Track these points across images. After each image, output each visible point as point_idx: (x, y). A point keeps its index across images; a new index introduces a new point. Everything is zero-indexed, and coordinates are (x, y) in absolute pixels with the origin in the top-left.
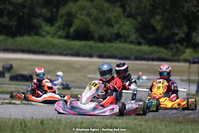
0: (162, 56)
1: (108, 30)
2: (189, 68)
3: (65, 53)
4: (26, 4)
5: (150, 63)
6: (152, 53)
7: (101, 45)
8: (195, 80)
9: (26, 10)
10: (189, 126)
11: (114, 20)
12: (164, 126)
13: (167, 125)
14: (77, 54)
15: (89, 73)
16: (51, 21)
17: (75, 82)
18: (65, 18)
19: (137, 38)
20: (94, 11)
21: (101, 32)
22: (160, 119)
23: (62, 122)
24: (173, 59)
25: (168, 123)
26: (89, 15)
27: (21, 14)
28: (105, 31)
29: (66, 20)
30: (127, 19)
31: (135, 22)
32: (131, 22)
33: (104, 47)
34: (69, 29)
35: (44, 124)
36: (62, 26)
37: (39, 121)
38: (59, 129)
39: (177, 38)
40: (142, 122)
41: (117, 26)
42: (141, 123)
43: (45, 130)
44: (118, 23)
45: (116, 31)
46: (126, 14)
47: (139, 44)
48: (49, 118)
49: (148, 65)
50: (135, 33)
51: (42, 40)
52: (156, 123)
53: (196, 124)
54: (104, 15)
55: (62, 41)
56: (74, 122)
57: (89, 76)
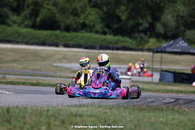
0: (127, 45)
1: (74, 20)
2: (153, 57)
3: (31, 42)
5: (115, 52)
6: (116, 43)
7: (67, 34)
8: (158, 69)
10: (152, 113)
11: (80, 10)
12: (127, 114)
13: (131, 113)
14: (43, 44)
15: (55, 62)
16: (17, 10)
17: (40, 71)
18: (31, 7)
19: (102, 28)
20: (61, 1)
21: (67, 22)
22: (123, 107)
23: (28, 110)
24: (138, 48)
25: (131, 110)
26: (55, 5)
28: (71, 20)
29: (33, 10)
30: (93, 9)
31: (101, 12)
32: (97, 12)
33: (70, 36)
34: (36, 18)
35: (10, 112)
36: (28, 16)
37: (5, 109)
38: (24, 117)
39: (141, 28)
41: (82, 16)
42: (106, 111)
43: (10, 117)
44: (84, 13)
45: (82, 21)
46: (92, 4)
47: (104, 33)
48: (15, 106)
50: (101, 22)
51: (9, 29)
52: (120, 110)
53: (159, 112)
54: (70, 5)
55: (29, 30)
56: (40, 110)
57: (55, 64)
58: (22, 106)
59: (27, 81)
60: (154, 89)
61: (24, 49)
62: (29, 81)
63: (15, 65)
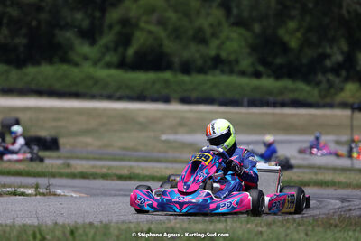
0: (301, 97)
1: (198, 51)
2: (352, 118)
3: (118, 94)
4: (43, 4)
5: (278, 111)
6: (281, 92)
7: (186, 78)
9: (44, 16)
10: (351, 233)
11: (208, 31)
12: (302, 235)
13: (309, 233)
14: (141, 98)
15: (163, 133)
16: (90, 35)
17: (137, 150)
18: (117, 28)
19: (253, 64)
20: (171, 15)
21: (186, 54)
23: (112, 230)
24: (322, 102)
25: (310, 228)
26: (162, 23)
27: (34, 23)
28: (193, 52)
29: (120, 34)
30: (234, 28)
31: (249, 35)
32: (241, 35)
33: (192, 82)
34: (125, 49)
35: (76, 234)
36: (112, 45)
37: (68, 229)
39: (328, 63)
40: (261, 227)
41: (215, 43)
42: (260, 229)
44: (218, 38)
45: (213, 53)
46: (232, 20)
47: (257, 75)
48: (87, 221)
49: (274, 114)
50: (250, 54)
51: (75, 70)
52: (288, 228)
54: (191, 22)
55: (113, 72)
57: (164, 137)
58: (101, 222)
59: (110, 172)
60: (355, 182)
61: (105, 110)
62: (114, 171)
63: (89, 140)
